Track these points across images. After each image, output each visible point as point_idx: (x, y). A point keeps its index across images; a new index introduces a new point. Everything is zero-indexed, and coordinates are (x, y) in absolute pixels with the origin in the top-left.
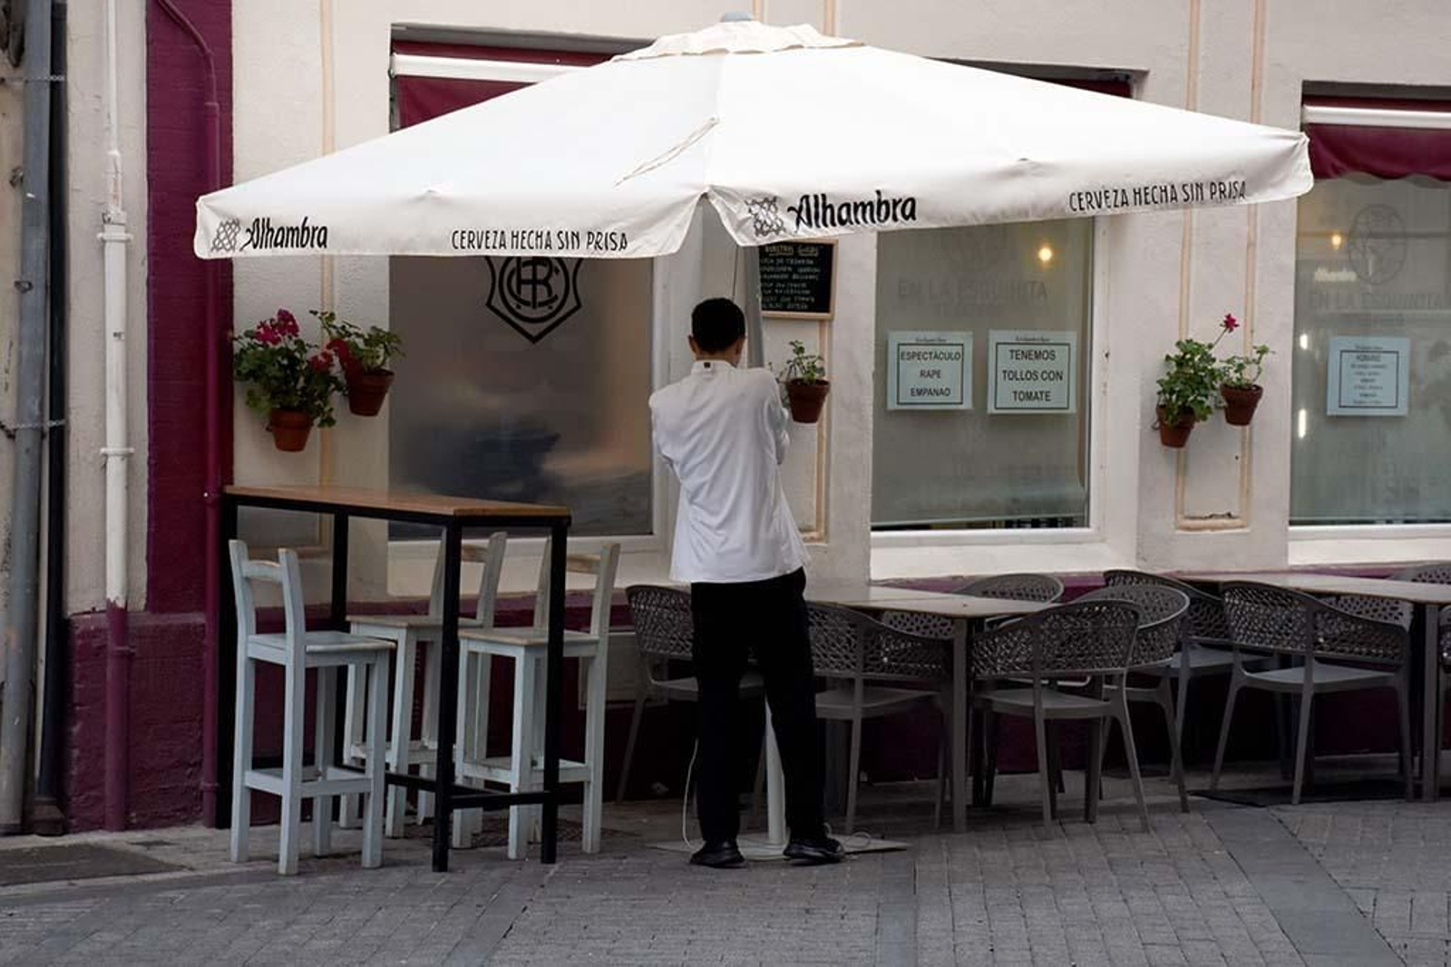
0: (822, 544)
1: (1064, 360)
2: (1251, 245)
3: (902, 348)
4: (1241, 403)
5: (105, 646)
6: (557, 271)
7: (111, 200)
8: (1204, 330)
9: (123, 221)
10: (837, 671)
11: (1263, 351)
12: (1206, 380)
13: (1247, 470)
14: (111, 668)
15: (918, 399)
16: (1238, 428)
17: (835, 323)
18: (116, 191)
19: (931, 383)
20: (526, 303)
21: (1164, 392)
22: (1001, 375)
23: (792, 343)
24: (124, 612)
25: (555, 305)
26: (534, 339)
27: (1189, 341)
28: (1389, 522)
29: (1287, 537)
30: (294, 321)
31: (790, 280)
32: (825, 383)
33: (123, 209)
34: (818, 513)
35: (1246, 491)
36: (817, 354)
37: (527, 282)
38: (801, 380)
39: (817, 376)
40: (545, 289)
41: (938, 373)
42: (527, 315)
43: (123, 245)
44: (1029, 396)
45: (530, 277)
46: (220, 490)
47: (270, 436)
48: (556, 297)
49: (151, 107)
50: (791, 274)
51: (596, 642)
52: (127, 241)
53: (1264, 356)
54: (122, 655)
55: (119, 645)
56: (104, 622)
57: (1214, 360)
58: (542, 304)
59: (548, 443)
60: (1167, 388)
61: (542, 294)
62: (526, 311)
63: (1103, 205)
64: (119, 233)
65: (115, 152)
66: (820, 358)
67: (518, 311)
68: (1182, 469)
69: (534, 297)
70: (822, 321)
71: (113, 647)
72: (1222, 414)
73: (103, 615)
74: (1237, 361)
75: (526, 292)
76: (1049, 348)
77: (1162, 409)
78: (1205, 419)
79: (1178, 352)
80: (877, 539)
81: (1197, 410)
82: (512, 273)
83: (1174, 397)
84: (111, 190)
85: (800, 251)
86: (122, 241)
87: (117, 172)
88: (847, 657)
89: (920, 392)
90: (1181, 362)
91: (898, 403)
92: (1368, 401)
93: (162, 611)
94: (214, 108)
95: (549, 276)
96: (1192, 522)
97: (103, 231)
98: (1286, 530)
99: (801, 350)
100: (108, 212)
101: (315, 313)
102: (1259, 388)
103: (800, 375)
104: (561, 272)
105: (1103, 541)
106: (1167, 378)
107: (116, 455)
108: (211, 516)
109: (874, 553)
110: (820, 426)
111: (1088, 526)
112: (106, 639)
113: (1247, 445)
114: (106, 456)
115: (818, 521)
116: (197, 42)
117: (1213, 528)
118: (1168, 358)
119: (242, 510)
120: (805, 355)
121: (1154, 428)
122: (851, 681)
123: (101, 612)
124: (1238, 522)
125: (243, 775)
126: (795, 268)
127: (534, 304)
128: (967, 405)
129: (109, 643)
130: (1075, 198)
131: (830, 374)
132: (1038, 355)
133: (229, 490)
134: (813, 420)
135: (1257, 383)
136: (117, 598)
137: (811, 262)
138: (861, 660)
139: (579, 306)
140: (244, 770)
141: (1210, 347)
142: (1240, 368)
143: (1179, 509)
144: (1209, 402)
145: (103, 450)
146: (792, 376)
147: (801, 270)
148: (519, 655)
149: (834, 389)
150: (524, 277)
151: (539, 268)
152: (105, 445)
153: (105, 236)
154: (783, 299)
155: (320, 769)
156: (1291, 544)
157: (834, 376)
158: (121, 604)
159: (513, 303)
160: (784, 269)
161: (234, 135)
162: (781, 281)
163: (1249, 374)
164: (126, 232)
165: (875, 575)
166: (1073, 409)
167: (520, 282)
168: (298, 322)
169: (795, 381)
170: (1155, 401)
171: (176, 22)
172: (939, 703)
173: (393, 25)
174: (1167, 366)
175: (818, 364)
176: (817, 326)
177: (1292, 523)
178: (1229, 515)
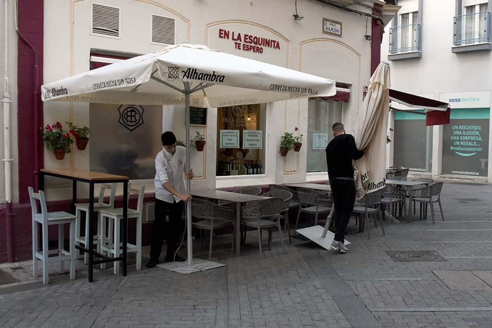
0: (204, 180)
1: (260, 137)
2: (299, 113)
3: (223, 134)
4: (298, 147)
5: (5, 213)
6: (137, 114)
7: (5, 91)
8: (290, 130)
9: (9, 97)
10: (206, 217)
11: (302, 135)
12: (291, 142)
13: (298, 162)
14: (7, 220)
15: (227, 145)
16: (296, 152)
17: (207, 128)
18: (7, 88)
19: (230, 142)
20: (129, 121)
21: (282, 144)
22: (246, 140)
23: (196, 132)
24: (11, 205)
25: (137, 122)
26: (131, 131)
27: (287, 133)
28: (324, 171)
29: (306, 175)
30: (60, 124)
31: (196, 117)
32: (205, 142)
33: (9, 94)
34: (203, 173)
35: (298, 166)
36: (203, 134)
37: (129, 116)
38: (199, 141)
39: (203, 140)
40: (134, 118)
41: (231, 139)
42: (129, 124)
43: (8, 104)
44: (252, 145)
45: (130, 115)
46: (39, 170)
47: (54, 156)
48: (137, 120)
49: (19, 66)
50: (196, 115)
51: (138, 213)
52: (10, 103)
53: (302, 137)
54: (10, 216)
55: (10, 213)
56: (5, 206)
57: (293, 137)
58: (134, 122)
59: (135, 156)
60: (282, 143)
61: (133, 119)
62: (129, 123)
63: (279, 89)
64: (8, 100)
65: (7, 78)
66: (203, 135)
67: (127, 123)
68: (285, 161)
69: (131, 120)
70: (204, 127)
71: (8, 214)
72: (293, 149)
73: (5, 205)
74: (297, 138)
75: (129, 119)
76: (256, 134)
77: (281, 148)
78: (290, 150)
79: (284, 135)
80: (217, 178)
81: (289, 148)
82: (125, 114)
83: (284, 145)
84: (5, 87)
85: (199, 110)
86: (8, 102)
87: (7, 83)
88: (209, 214)
89: (227, 144)
90: (285, 138)
91: (222, 146)
92: (320, 146)
93: (23, 203)
94: (36, 67)
95: (135, 114)
96: (288, 173)
97: (3, 99)
98: (306, 174)
99: (199, 134)
100: (4, 94)
101: (67, 123)
102: (301, 144)
103: (198, 140)
104: (138, 114)
105: (268, 177)
106: (282, 141)
107: (7, 161)
108: (36, 178)
109: (217, 181)
110: (204, 152)
111: (265, 174)
112: (5, 212)
113: (298, 156)
114: (4, 161)
115: (203, 175)
116: (33, 50)
117: (291, 174)
118: (282, 137)
119: (46, 176)
120: (200, 134)
121: (279, 152)
122: (210, 220)
123: (5, 204)
124: (296, 172)
125: (35, 254)
126: (198, 114)
127: (131, 122)
128: (238, 147)
129: (7, 213)
130: (272, 86)
131: (206, 140)
132: (254, 136)
133: (41, 170)
134: (202, 151)
135: (301, 142)
136: (8, 200)
137: (201, 113)
138: (213, 214)
139: (143, 122)
140: (35, 252)
141: (292, 134)
142: (297, 139)
143: (284, 170)
144: (291, 146)
145: (3, 160)
146: (197, 140)
147: (199, 114)
148: (115, 218)
149: (207, 143)
150: (128, 115)
151: (133, 113)
152: (4, 158)
153: (3, 101)
154: (195, 121)
155: (60, 250)
156: (307, 177)
157: (207, 140)
158: (9, 202)
159: (126, 121)
160: (195, 114)
161: (44, 75)
162: (194, 117)
163: (299, 140)
164: (10, 100)
165: (217, 187)
166: (261, 148)
167: (127, 116)
168: (61, 125)
169: (197, 141)
170: (279, 146)
171: (26, 44)
172: (233, 223)
173: (91, 49)
174: (282, 138)
175: (203, 137)
176: (203, 128)
177: (307, 172)
178: (294, 171)
